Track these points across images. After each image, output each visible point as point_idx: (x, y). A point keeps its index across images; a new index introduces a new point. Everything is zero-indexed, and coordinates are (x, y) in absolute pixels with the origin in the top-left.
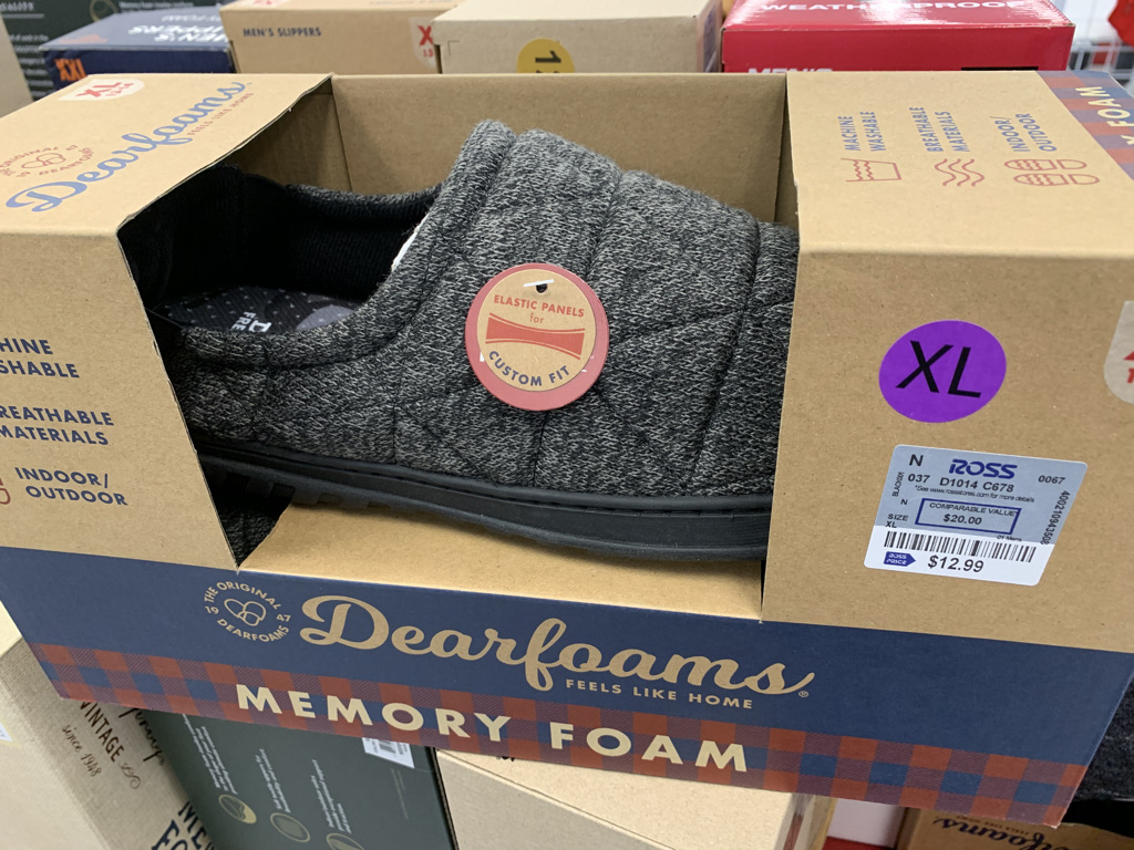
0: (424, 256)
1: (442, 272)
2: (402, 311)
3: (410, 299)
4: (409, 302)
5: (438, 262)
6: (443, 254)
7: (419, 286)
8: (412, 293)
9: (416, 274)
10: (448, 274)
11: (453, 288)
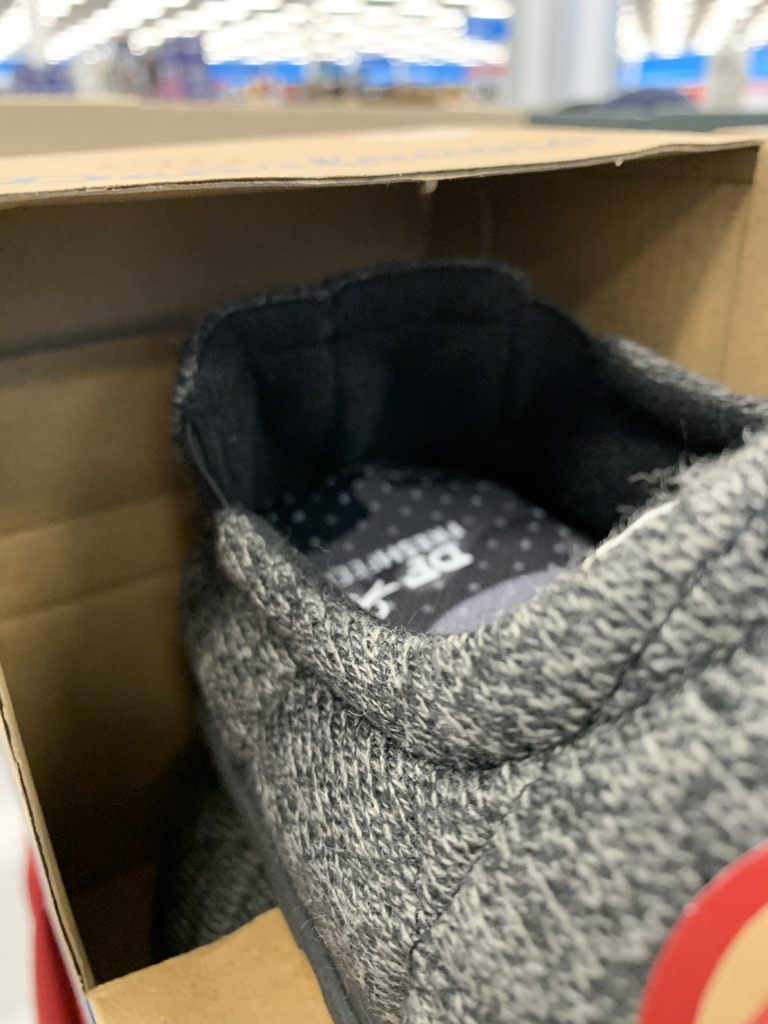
0: (666, 578)
1: (705, 661)
2: (532, 712)
3: (566, 693)
4: (561, 700)
5: (708, 622)
6: (740, 600)
7: (611, 668)
8: (578, 677)
9: (615, 624)
10: (718, 677)
11: (709, 746)
